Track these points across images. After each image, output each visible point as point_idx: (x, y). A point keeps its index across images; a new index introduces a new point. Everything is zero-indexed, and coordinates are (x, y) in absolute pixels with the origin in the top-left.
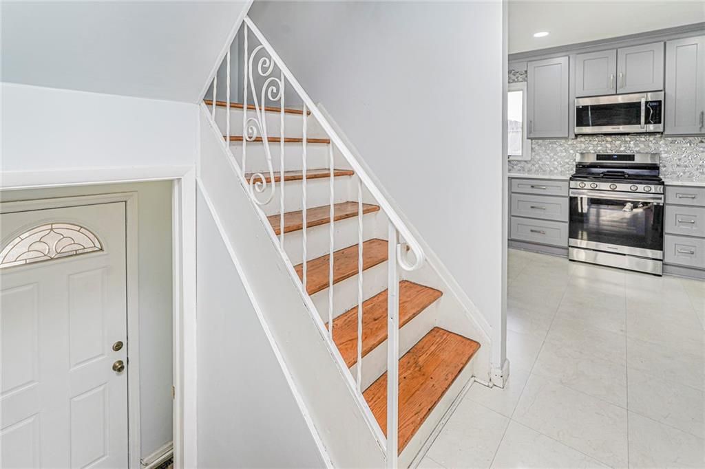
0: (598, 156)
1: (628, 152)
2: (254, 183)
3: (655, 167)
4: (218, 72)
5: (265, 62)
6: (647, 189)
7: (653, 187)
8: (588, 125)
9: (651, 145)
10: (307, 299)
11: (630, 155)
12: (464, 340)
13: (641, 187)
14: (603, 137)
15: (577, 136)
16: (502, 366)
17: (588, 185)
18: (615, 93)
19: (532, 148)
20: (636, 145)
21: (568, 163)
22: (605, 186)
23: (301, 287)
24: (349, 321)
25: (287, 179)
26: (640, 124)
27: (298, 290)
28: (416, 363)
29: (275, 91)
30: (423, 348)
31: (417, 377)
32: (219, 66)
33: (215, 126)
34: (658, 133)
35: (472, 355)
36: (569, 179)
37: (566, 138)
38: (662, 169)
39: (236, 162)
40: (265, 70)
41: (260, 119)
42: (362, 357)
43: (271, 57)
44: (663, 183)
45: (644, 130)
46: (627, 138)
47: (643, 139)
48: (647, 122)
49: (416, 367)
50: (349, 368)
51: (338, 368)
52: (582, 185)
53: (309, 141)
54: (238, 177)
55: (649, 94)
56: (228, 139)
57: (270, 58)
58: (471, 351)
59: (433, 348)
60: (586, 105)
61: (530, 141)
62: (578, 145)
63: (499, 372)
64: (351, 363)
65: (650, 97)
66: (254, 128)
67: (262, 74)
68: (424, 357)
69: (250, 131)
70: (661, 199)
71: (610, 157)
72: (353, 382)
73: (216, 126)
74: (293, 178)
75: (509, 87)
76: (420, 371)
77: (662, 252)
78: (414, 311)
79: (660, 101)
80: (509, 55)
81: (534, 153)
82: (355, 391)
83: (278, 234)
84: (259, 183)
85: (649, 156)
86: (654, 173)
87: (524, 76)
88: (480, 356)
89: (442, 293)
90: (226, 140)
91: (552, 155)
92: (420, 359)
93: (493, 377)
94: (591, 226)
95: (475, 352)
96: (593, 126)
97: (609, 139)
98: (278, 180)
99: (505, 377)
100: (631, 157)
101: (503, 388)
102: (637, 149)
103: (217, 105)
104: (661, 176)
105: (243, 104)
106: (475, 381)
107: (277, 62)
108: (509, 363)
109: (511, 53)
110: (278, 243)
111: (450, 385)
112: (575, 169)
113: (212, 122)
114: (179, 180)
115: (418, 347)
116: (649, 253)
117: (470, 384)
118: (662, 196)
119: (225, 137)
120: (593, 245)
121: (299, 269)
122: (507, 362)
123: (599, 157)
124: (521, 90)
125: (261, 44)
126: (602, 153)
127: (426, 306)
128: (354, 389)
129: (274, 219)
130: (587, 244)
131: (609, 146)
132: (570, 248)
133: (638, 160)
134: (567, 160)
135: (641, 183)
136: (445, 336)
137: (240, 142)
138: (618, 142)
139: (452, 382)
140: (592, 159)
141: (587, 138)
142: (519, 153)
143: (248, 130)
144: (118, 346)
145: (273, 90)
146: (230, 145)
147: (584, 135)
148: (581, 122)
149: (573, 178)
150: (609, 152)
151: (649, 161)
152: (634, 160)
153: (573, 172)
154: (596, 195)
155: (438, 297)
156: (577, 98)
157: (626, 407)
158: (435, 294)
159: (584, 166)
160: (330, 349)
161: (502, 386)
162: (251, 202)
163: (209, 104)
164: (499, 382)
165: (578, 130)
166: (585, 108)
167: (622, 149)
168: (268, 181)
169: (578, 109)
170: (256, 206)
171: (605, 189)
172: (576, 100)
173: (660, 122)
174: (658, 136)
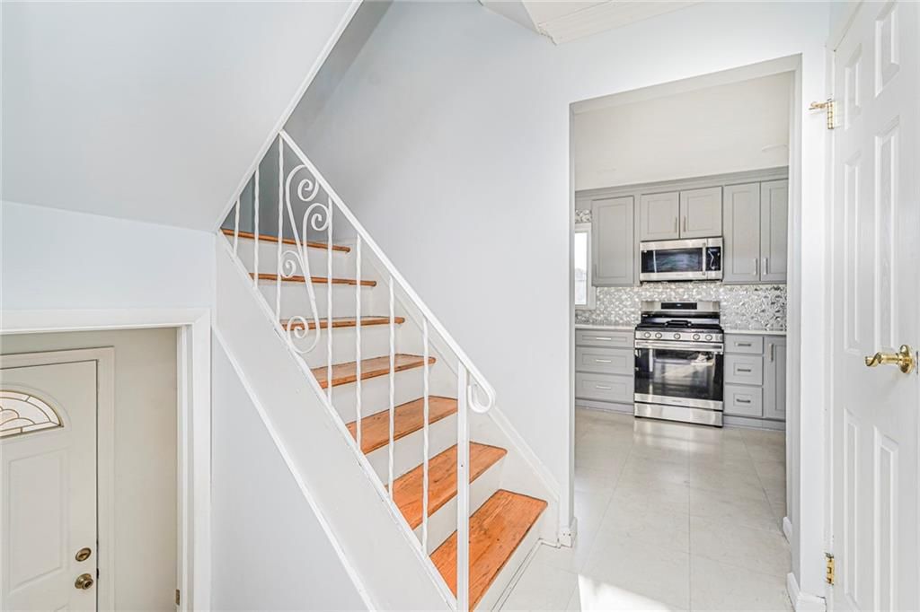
0: (662, 304)
1: (692, 301)
2: (292, 330)
3: (716, 316)
4: (241, 196)
5: (306, 185)
6: (709, 338)
7: (714, 335)
8: (653, 271)
9: (712, 293)
10: (362, 458)
11: (692, 304)
12: (530, 500)
13: (703, 337)
14: (668, 285)
15: (642, 282)
16: (570, 524)
17: (653, 334)
18: (678, 237)
19: (597, 297)
20: (699, 293)
21: (633, 313)
22: (669, 335)
23: (355, 446)
24: (406, 485)
25: (335, 325)
26: (702, 270)
27: (351, 448)
28: (481, 526)
29: (320, 219)
30: (487, 511)
31: (482, 541)
32: (243, 189)
33: (238, 262)
34: (718, 280)
35: (539, 514)
36: (634, 328)
37: (631, 286)
38: (722, 318)
39: (268, 306)
40: (306, 194)
41: (300, 252)
42: (428, 516)
43: (315, 179)
44: (722, 332)
45: (704, 277)
46: (690, 285)
47: (704, 287)
48: (708, 269)
49: (480, 531)
50: (413, 529)
51: (400, 529)
52: (647, 335)
53: (335, 281)
54: (271, 321)
55: (710, 240)
56: (256, 276)
57: (314, 181)
58: (539, 511)
59: (497, 511)
60: (650, 249)
61: (594, 288)
62: (643, 293)
63: (567, 531)
64: (415, 525)
65: (711, 243)
66: (293, 264)
67: (302, 199)
68: (488, 520)
69: (288, 266)
70: (720, 347)
71: (673, 306)
72: (418, 545)
73: (240, 261)
74: (344, 324)
75: (576, 228)
76: (485, 533)
77: (721, 402)
78: (478, 470)
79: (719, 248)
80: (576, 192)
81: (598, 303)
82: (421, 553)
83: (324, 386)
84: (300, 328)
85: (711, 304)
86: (715, 322)
87: (588, 217)
88: (547, 515)
89: (506, 451)
90: (253, 278)
91: (617, 303)
92: (485, 522)
93: (561, 536)
94: (656, 381)
95: (542, 510)
96: (658, 272)
97: (673, 286)
98: (324, 326)
99: (574, 536)
100: (694, 306)
101: (571, 547)
102: (699, 297)
103: (239, 236)
104: (721, 325)
105: (277, 237)
106: (542, 544)
107: (322, 185)
108: (576, 521)
109: (578, 189)
110: (326, 398)
111: (517, 545)
112: (640, 319)
113: (234, 255)
114: (188, 326)
115: (482, 510)
116: (712, 404)
117: (537, 547)
118: (722, 345)
119: (252, 275)
120: (658, 398)
121: (351, 426)
122: (574, 521)
123: (664, 306)
124: (585, 232)
125: (303, 164)
126: (667, 302)
127: (491, 465)
128: (419, 550)
129: (319, 371)
130: (653, 398)
131: (673, 293)
132: (636, 404)
133: (701, 309)
134: (633, 310)
135: (703, 332)
136: (510, 498)
137: (274, 282)
138: (681, 290)
139: (520, 541)
140: (657, 309)
141: (652, 284)
142: (584, 302)
143: (284, 265)
144: (84, 555)
145: (317, 218)
146: (259, 284)
147: (649, 282)
148: (646, 268)
149: (639, 328)
150: (674, 301)
151: (711, 309)
152: (696, 308)
153: (639, 322)
154: (661, 346)
155: (502, 455)
156: (643, 242)
157: (688, 551)
158: (501, 452)
159: (649, 316)
160: (390, 510)
161: (570, 545)
162: (289, 350)
163: (229, 234)
164: (567, 541)
165: (643, 276)
166: (650, 253)
167: (686, 297)
168: (312, 327)
169: (643, 253)
170: (295, 354)
171: (670, 340)
172: (641, 244)
173: (719, 269)
174: (718, 283)
